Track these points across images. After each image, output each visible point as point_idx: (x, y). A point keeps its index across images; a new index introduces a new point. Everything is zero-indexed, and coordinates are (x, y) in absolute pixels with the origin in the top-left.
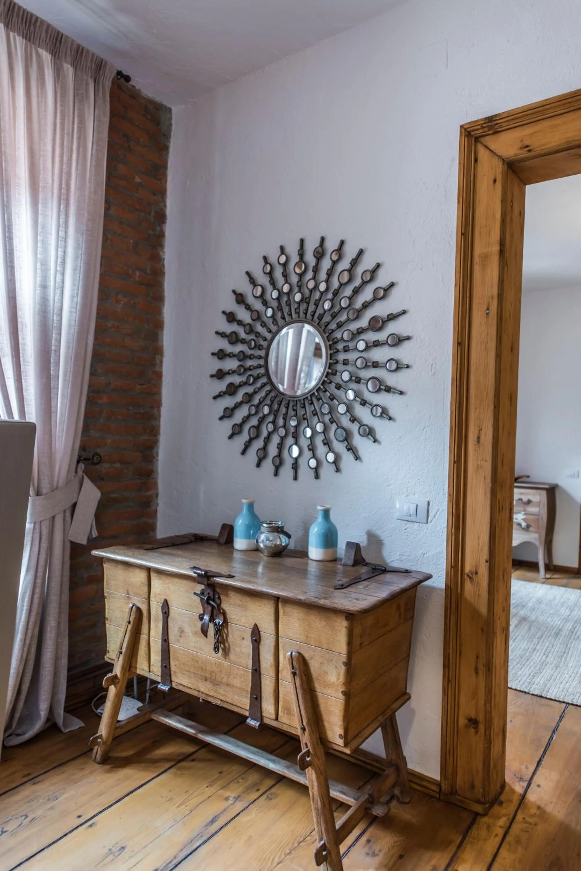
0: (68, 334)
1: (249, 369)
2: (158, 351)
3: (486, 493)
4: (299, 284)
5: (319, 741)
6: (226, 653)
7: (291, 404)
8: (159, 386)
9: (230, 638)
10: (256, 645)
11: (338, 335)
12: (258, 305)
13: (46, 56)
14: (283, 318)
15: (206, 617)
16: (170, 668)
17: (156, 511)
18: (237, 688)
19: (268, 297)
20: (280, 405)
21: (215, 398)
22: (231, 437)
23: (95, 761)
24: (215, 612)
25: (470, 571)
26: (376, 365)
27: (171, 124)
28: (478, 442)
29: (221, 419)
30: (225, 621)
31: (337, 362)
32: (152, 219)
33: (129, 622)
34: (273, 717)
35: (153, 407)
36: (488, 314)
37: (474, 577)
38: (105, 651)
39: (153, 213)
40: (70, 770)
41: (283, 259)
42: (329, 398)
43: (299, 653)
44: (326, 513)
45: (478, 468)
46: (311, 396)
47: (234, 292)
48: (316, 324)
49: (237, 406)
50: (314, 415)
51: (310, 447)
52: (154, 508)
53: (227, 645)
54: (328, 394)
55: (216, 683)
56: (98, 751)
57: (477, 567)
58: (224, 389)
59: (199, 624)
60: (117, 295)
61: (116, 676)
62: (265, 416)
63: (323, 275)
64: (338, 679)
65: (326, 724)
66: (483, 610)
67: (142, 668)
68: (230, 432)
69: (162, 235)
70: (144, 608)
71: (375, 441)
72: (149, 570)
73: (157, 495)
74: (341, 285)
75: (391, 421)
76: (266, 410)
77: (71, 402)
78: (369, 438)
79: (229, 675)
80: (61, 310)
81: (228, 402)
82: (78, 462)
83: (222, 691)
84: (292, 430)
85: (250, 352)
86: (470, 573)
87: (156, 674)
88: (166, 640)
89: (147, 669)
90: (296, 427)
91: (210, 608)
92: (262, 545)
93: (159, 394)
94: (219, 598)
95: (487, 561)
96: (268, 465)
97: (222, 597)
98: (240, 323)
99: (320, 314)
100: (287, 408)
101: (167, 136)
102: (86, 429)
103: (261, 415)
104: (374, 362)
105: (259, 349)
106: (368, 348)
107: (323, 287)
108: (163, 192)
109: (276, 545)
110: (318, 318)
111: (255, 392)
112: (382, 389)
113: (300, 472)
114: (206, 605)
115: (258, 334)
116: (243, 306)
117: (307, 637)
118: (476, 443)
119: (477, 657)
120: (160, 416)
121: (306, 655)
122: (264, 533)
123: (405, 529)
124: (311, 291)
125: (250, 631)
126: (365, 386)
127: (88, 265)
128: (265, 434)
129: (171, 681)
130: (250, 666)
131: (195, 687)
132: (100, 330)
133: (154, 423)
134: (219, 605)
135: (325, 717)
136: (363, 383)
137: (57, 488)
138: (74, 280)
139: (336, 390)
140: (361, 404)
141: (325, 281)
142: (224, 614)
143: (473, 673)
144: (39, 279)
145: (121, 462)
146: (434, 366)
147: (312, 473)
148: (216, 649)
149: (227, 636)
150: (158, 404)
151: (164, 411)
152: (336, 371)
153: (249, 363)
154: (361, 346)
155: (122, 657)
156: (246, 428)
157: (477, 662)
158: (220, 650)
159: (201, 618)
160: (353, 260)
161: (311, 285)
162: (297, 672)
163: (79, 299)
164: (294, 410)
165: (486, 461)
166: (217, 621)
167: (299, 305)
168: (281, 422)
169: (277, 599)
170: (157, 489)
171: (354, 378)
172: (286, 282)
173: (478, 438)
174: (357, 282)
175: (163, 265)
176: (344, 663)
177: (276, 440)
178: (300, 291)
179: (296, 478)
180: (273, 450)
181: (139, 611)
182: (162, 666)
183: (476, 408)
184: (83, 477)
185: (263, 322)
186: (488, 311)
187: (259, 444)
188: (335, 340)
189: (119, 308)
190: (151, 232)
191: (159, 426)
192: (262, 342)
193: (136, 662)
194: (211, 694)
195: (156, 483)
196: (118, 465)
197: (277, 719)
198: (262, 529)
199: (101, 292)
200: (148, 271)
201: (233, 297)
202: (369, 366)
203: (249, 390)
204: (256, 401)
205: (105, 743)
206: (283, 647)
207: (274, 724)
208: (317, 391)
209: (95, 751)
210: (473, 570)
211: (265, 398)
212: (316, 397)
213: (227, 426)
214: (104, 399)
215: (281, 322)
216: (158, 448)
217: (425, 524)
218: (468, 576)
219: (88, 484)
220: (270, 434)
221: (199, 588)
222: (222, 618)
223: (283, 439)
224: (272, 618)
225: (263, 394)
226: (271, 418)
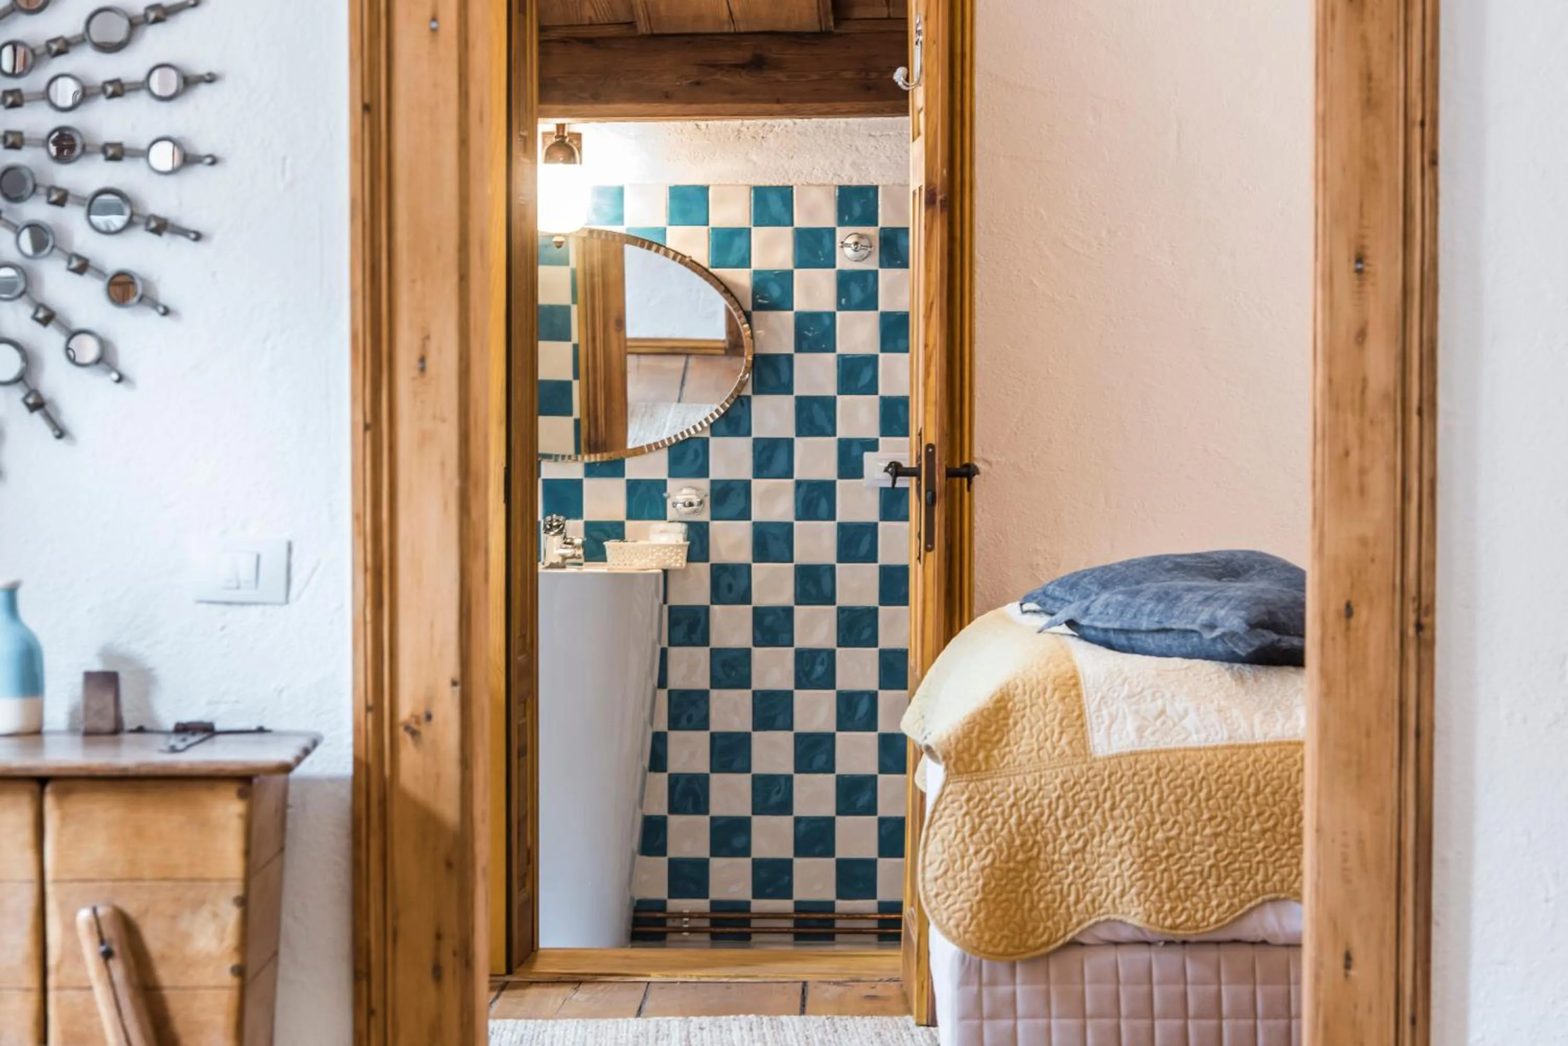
3: (446, 505)
25: (413, 716)
26: (114, 152)
28: (423, 370)
36: (434, 31)
37: (423, 728)
44: (12, 597)
45: (425, 438)
57: (429, 700)
64: (221, 940)
66: (449, 810)
71: (121, 379)
75: (167, 318)
78: (101, 373)
86: (414, 720)
95: (454, 683)
104: (107, 144)
106: (86, 99)
112: (139, 225)
118: (416, 373)
119: (439, 937)
123: (223, 628)
143: (428, 979)
146: (288, 162)
154: (66, 92)
157: (437, 950)
162: (114, 949)
165: (444, 420)
173: (422, 360)
183: (413, 281)
186: (434, 25)
210: (421, 712)
217: (281, 604)
218: (407, 728)
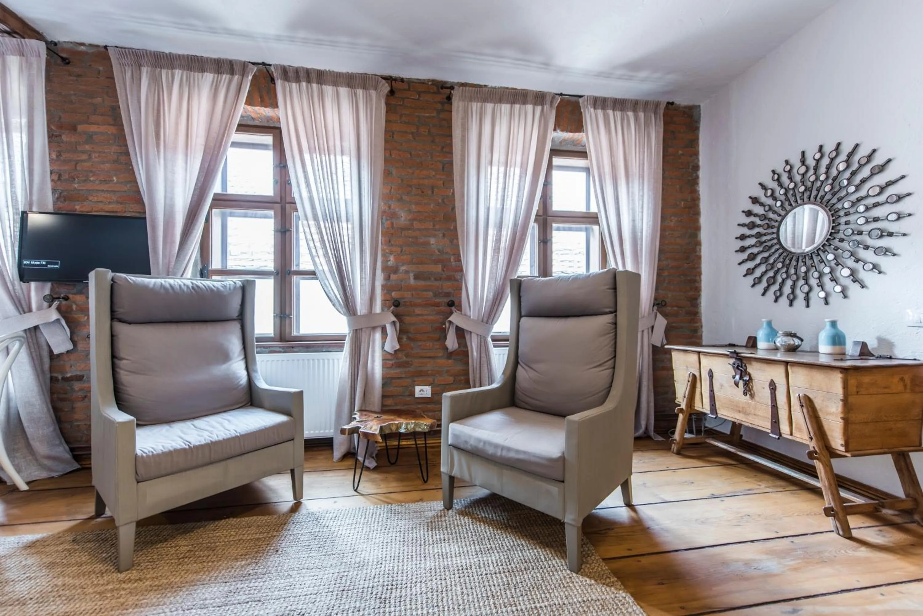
0: (646, 240)
1: (765, 242)
2: (699, 244)
4: (802, 180)
5: (825, 448)
6: (752, 396)
7: (800, 259)
8: (700, 263)
9: (754, 388)
10: (773, 391)
11: (839, 206)
12: (770, 201)
13: (631, 114)
14: (790, 205)
15: (738, 377)
16: (715, 406)
17: (701, 335)
18: (761, 416)
19: (777, 194)
20: (791, 260)
21: (740, 264)
22: (753, 286)
23: (673, 452)
24: (743, 373)
26: (876, 220)
27: (700, 114)
29: (745, 276)
30: (751, 378)
31: (839, 224)
32: (690, 171)
33: (689, 381)
34: (789, 433)
35: (696, 276)
38: (675, 398)
39: (691, 167)
40: (660, 453)
41: (788, 168)
42: (834, 249)
43: (805, 395)
44: (834, 324)
46: (817, 251)
47: (750, 197)
48: (818, 203)
49: (757, 266)
50: (821, 263)
51: (819, 284)
52: (700, 334)
53: (752, 392)
54: (833, 247)
55: (746, 413)
56: (674, 447)
58: (746, 257)
59: (733, 381)
60: (671, 217)
61: (682, 409)
62: (779, 270)
63: (823, 169)
64: (837, 410)
65: (830, 437)
67: (698, 406)
68: (752, 283)
69: (697, 177)
70: (697, 374)
71: (880, 272)
72: (699, 353)
73: (702, 326)
74: (839, 172)
75: (896, 257)
76: (780, 265)
77: (649, 275)
78: (874, 272)
79: (755, 409)
80: (642, 229)
81: (750, 265)
82: (653, 306)
83: (750, 418)
84: (803, 275)
85: (764, 231)
87: (707, 409)
88: (712, 391)
89: (701, 406)
90: (806, 273)
91: (739, 372)
92: (778, 344)
93: (700, 268)
94: (745, 366)
96: (784, 301)
97: (747, 365)
98: (756, 215)
99: (822, 196)
100: (798, 261)
101: (698, 121)
102: (657, 289)
103: (776, 269)
104: (874, 218)
105: (772, 228)
106: (867, 209)
107: (822, 178)
108: (697, 154)
109: (789, 344)
110: (820, 199)
111: (770, 256)
112: (884, 235)
113: (811, 302)
114: (737, 370)
115: (770, 219)
116: (758, 205)
117: (811, 385)
120: (701, 281)
121: (811, 396)
122: (779, 337)
123: (917, 333)
124: (813, 182)
125: (768, 384)
126: (867, 237)
127: (655, 205)
128: (780, 280)
129: (717, 413)
130: (770, 403)
131: (732, 416)
132: (662, 237)
133: (697, 285)
134: (746, 370)
135: (828, 433)
136: (866, 234)
137: (644, 317)
138: (648, 214)
139: (840, 244)
140: (864, 249)
141: (825, 173)
142: (750, 375)
144: (631, 218)
145: (677, 307)
147: (823, 302)
148: (745, 394)
149: (752, 387)
150: (700, 274)
151: (704, 278)
152: (839, 230)
153: (764, 238)
154: (862, 208)
155: (685, 399)
156: (765, 279)
158: (748, 395)
159: (734, 377)
160: (849, 153)
161: (812, 178)
162: (804, 405)
163: (651, 223)
164: (803, 262)
166: (745, 378)
167: (803, 194)
168: (792, 271)
169: (787, 363)
170: (701, 323)
171: (856, 232)
172: (792, 181)
174: (855, 166)
175: (699, 195)
176: (841, 400)
177: (789, 283)
178: (803, 185)
179: (808, 306)
180: (787, 289)
181: (694, 376)
182: (710, 405)
184: (657, 313)
185: (774, 211)
187: (776, 287)
188: (837, 210)
189: (672, 224)
190: (690, 178)
191: (701, 287)
192: (774, 224)
193: (694, 403)
194: (744, 420)
195: (700, 320)
196: (676, 308)
197: (791, 434)
198: (778, 335)
199: (662, 217)
200: (689, 200)
201: (750, 200)
202: (870, 222)
203: (766, 255)
204: (771, 261)
205: (678, 443)
206: (793, 392)
207: (790, 437)
208: (823, 246)
209: (673, 447)
211: (778, 258)
212: (822, 251)
213: (750, 280)
214: (666, 273)
215: (788, 208)
216: (701, 299)
219: (659, 316)
220: (784, 281)
221: (732, 361)
222: (748, 377)
223: (794, 282)
224: (783, 375)
225: (777, 255)
226: (784, 270)
